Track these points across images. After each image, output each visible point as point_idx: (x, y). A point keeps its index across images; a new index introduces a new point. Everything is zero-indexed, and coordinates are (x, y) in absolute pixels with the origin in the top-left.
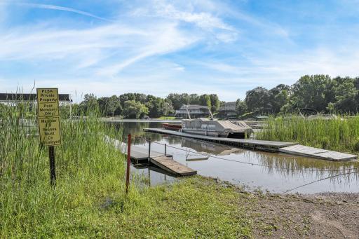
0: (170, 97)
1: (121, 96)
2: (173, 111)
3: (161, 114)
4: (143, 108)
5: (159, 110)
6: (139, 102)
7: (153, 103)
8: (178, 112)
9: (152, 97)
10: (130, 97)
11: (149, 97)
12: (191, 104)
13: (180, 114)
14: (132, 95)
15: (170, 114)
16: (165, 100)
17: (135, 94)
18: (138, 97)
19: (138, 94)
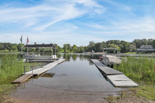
0: (135, 41)
1: (107, 42)
2: (135, 49)
3: (128, 51)
4: (117, 48)
5: (127, 48)
6: (115, 45)
7: (124, 45)
8: (138, 49)
9: (123, 41)
10: (111, 42)
11: (122, 42)
12: (148, 45)
13: (140, 51)
14: (112, 41)
15: (134, 51)
16: (132, 43)
17: (114, 40)
18: (116, 42)
19: (116, 41)
